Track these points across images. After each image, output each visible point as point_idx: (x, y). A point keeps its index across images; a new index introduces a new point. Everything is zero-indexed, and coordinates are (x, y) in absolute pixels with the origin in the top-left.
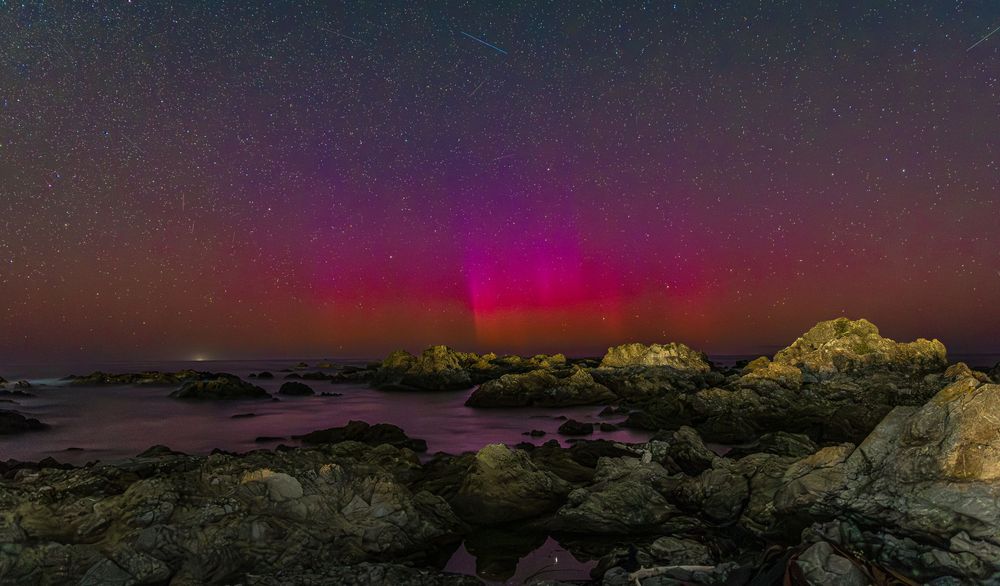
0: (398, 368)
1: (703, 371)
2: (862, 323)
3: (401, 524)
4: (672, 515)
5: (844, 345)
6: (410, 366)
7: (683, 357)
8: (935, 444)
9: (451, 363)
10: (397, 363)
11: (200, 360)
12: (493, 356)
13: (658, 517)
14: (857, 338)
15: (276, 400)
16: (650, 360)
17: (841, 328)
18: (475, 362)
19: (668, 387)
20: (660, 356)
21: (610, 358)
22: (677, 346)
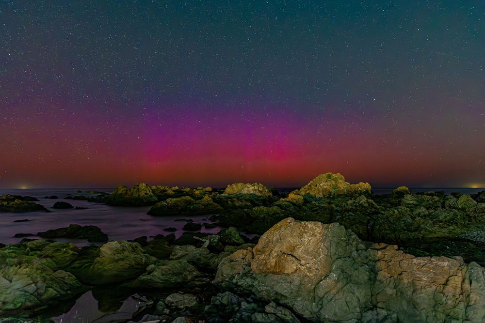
0: (121, 194)
1: (269, 196)
2: (337, 175)
3: (31, 292)
4: (196, 277)
5: (328, 185)
6: (126, 193)
7: (260, 189)
8: (267, 254)
9: (148, 192)
10: (120, 192)
11: (24, 188)
12: (177, 188)
13: (189, 278)
14: (334, 182)
15: (49, 211)
16: (245, 191)
17: (329, 177)
18: (166, 191)
19: (249, 204)
20: (250, 189)
21: (228, 190)
22: (258, 184)
